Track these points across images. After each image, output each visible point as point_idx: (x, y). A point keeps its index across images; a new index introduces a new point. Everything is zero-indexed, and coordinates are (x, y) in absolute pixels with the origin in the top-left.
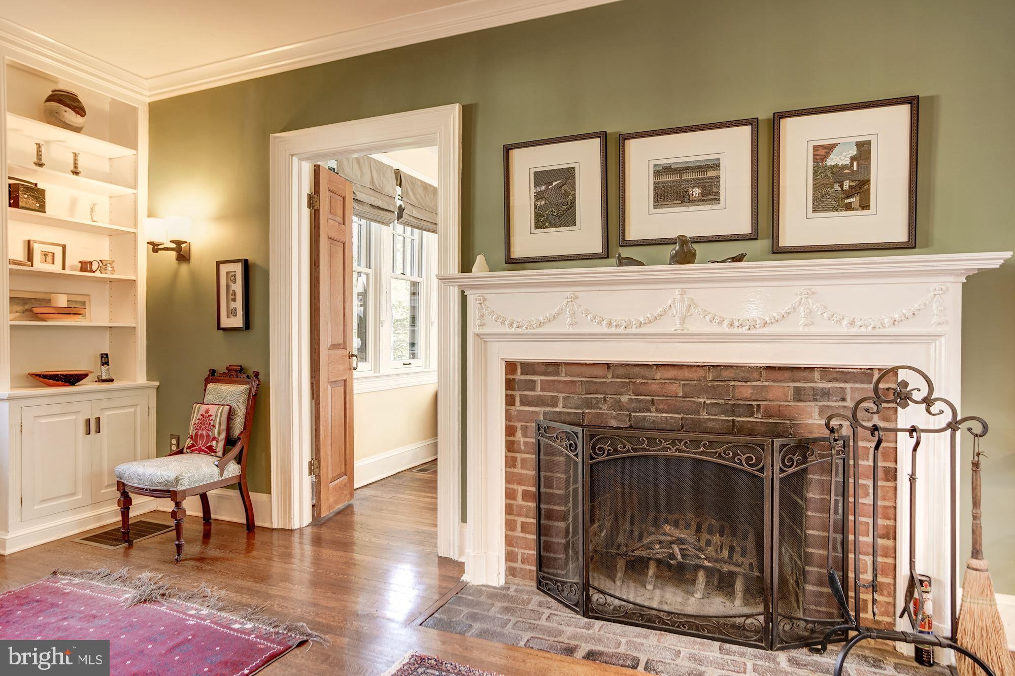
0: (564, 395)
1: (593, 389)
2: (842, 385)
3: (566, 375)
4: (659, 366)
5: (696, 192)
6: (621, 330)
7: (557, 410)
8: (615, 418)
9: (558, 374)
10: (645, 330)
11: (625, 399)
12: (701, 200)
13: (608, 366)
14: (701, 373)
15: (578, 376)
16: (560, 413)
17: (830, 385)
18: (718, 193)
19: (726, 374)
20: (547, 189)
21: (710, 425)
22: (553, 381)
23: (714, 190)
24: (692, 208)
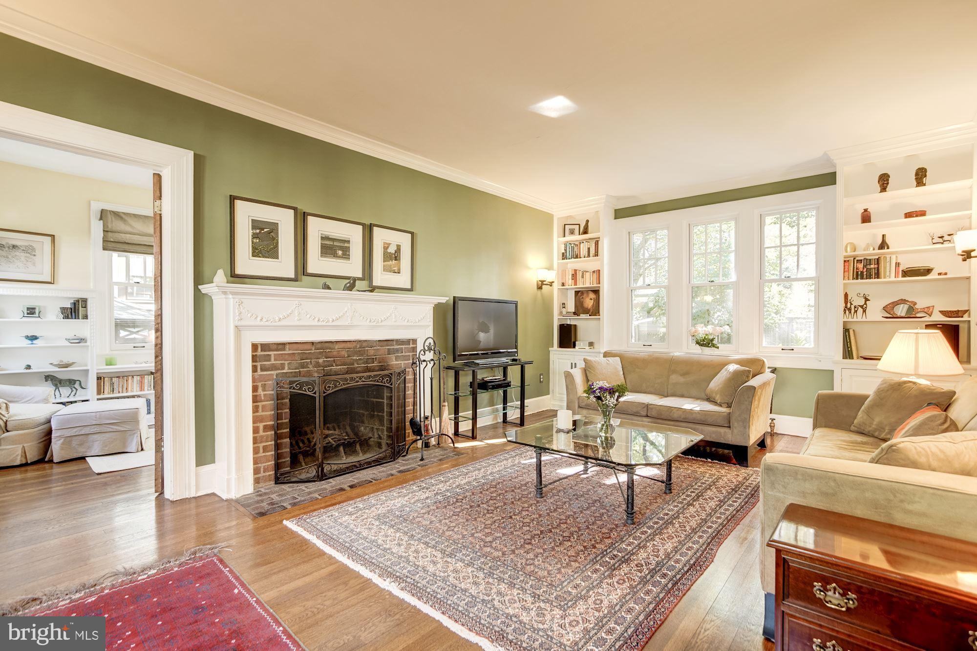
0: (288, 362)
1: (305, 356)
2: (402, 346)
3: (289, 350)
4: (337, 342)
5: (340, 253)
6: (324, 324)
7: (284, 371)
8: (316, 372)
9: (284, 350)
10: (334, 324)
11: (321, 361)
12: (342, 257)
13: (313, 343)
14: (355, 344)
15: (296, 350)
16: (287, 373)
17: (398, 347)
18: (349, 255)
19: (364, 344)
20: (260, 232)
21: (359, 369)
22: (282, 354)
23: (348, 253)
24: (338, 260)
